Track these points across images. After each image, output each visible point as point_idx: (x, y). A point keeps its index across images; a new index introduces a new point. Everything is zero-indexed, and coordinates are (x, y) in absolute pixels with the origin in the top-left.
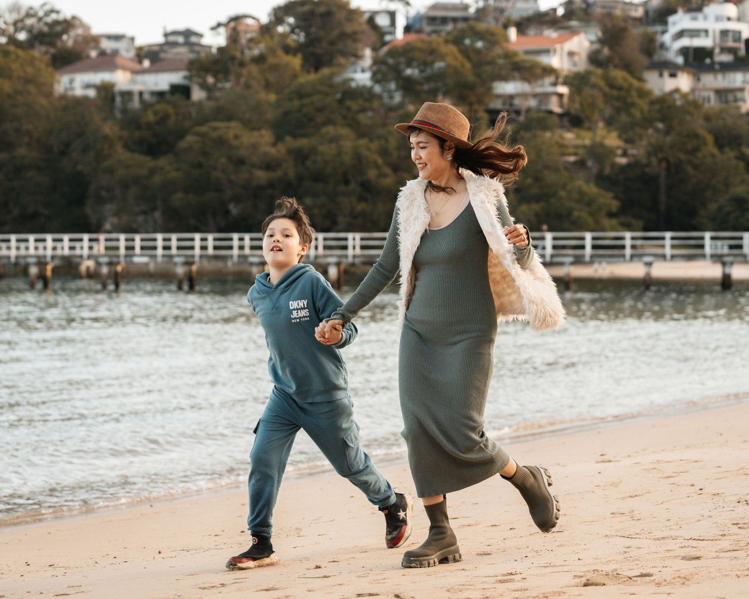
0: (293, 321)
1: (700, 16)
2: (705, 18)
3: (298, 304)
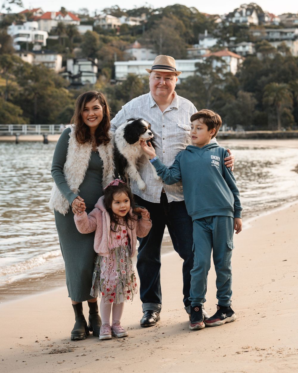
0: (212, 165)
1: (22, 27)
2: (25, 28)
3: (216, 158)
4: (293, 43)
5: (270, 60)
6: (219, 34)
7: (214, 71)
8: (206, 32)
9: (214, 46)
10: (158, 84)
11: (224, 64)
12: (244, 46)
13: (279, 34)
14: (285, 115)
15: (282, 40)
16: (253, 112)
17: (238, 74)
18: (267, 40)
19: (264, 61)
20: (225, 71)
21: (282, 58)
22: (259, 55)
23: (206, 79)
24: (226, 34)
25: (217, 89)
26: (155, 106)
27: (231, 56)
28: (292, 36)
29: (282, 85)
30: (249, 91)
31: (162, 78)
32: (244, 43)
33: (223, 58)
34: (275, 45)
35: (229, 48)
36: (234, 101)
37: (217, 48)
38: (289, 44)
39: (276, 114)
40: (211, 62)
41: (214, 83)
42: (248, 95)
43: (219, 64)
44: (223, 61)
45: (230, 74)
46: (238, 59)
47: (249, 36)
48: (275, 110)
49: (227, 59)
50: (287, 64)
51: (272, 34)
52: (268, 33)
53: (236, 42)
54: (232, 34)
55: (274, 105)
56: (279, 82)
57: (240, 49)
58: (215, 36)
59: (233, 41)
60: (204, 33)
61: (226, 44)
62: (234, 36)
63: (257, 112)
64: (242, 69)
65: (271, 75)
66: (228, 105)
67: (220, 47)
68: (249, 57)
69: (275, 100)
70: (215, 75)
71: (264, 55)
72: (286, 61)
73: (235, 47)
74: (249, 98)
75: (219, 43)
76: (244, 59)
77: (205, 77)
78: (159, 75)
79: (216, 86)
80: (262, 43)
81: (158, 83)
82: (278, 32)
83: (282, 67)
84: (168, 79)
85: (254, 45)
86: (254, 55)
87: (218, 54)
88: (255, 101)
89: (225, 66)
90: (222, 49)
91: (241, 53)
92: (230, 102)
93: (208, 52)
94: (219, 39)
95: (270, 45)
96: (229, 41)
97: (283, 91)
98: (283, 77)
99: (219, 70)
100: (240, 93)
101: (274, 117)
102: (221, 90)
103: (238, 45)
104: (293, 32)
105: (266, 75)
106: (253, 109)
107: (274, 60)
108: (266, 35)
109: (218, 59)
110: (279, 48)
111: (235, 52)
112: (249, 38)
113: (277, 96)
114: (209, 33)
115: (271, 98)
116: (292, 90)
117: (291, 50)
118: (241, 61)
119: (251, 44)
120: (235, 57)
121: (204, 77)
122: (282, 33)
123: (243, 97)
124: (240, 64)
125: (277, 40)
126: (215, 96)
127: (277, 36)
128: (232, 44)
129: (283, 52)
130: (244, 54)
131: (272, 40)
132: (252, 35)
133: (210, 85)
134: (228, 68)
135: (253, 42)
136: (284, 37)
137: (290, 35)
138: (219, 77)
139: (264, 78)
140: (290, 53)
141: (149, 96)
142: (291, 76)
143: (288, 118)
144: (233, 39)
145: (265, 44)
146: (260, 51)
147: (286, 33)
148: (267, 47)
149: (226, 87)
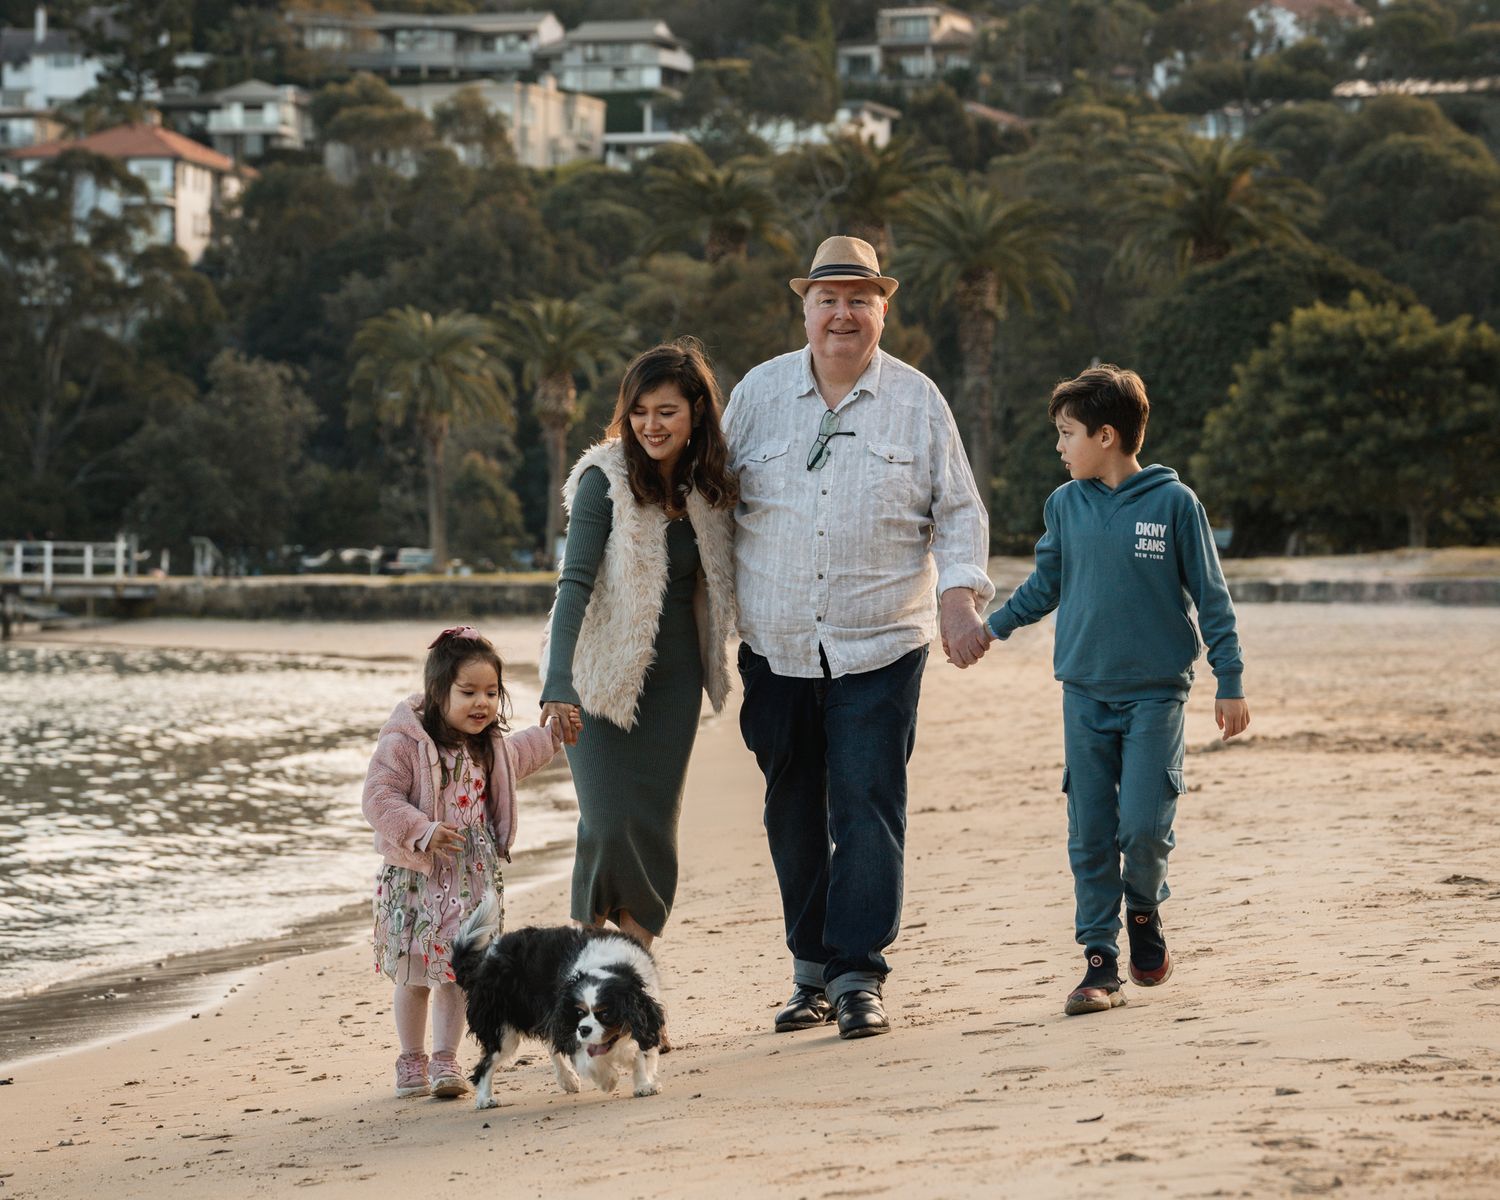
0: (1137, 555)
3: (1150, 529)
4: (524, 94)
5: (394, 182)
6: (112, 31)
7: (83, 238)
8: (41, 17)
9: (84, 101)
10: (831, 319)
11: (137, 200)
12: (253, 106)
13: (449, 40)
14: (470, 488)
15: (466, 75)
16: (296, 468)
17: (213, 260)
18: (383, 72)
19: (363, 191)
20: (140, 241)
21: (462, 173)
22: (336, 155)
23: (35, 282)
24: (155, 34)
25: (96, 336)
26: (811, 393)
27: (177, 159)
28: (524, 52)
29: (453, 323)
30: (272, 355)
31: (841, 300)
32: (255, 89)
33: (134, 168)
34: (425, 101)
35: (169, 113)
36: (192, 410)
37: (104, 112)
38: (500, 100)
39: (420, 485)
40: (67, 192)
41: (79, 304)
42: (269, 375)
43: (111, 202)
44: (135, 185)
45: (169, 255)
46: (218, 175)
47: (279, 47)
48: (415, 461)
49: (157, 176)
50: (485, 207)
51: (412, 45)
52: (390, 33)
53: (208, 80)
54: (185, 37)
55: (412, 431)
56: (438, 305)
57: (232, 118)
58: (93, 44)
59: (188, 71)
60: (30, 24)
61: (153, 93)
62: (198, 46)
63: (318, 472)
64: (240, 229)
65: (397, 269)
66: (154, 431)
67: (118, 104)
68: (278, 167)
69: (412, 407)
70: (87, 264)
71: (362, 157)
72: (480, 195)
73: (206, 109)
74: (274, 396)
75: (111, 81)
76: (251, 172)
77: (31, 269)
78: (831, 293)
79: (90, 322)
80: (351, 89)
81: (829, 316)
82: (442, 30)
83: (461, 226)
84: (859, 302)
85: (306, 99)
86: (311, 155)
87: (103, 145)
88: (306, 409)
89: (145, 209)
90: (128, 116)
91: (235, 139)
92: (166, 416)
93: (53, 130)
94: (116, 60)
95: (399, 104)
96: (167, 76)
97: (458, 358)
98: (463, 280)
99: (109, 233)
100: (226, 361)
101: (410, 501)
102: (115, 347)
103: (219, 97)
104: (524, 36)
105: (374, 268)
106: (296, 455)
107: (417, 184)
108: (379, 43)
109: (106, 171)
110: (446, 118)
111: (202, 137)
112: (279, 61)
113: (427, 381)
114: (52, 22)
115: (394, 397)
116: (507, 349)
117: (512, 134)
118: (233, 187)
119: (289, 92)
120: (198, 165)
121: (23, 269)
122: (463, 37)
123: (239, 385)
124: (231, 205)
125: (438, 75)
126: (82, 382)
127: (436, 51)
128: (182, 88)
129: (464, 141)
130: (254, 148)
131: (411, 76)
132: (300, 45)
133: (59, 320)
134: (162, 225)
135: (302, 84)
136: (478, 58)
137: (510, 49)
138: (107, 270)
139: (357, 285)
140: (508, 148)
141: (799, 359)
142: (508, 275)
143: (488, 509)
144: (196, 61)
145: (368, 98)
146: (341, 135)
147: (488, 39)
148: (378, 113)
149: (146, 331)
